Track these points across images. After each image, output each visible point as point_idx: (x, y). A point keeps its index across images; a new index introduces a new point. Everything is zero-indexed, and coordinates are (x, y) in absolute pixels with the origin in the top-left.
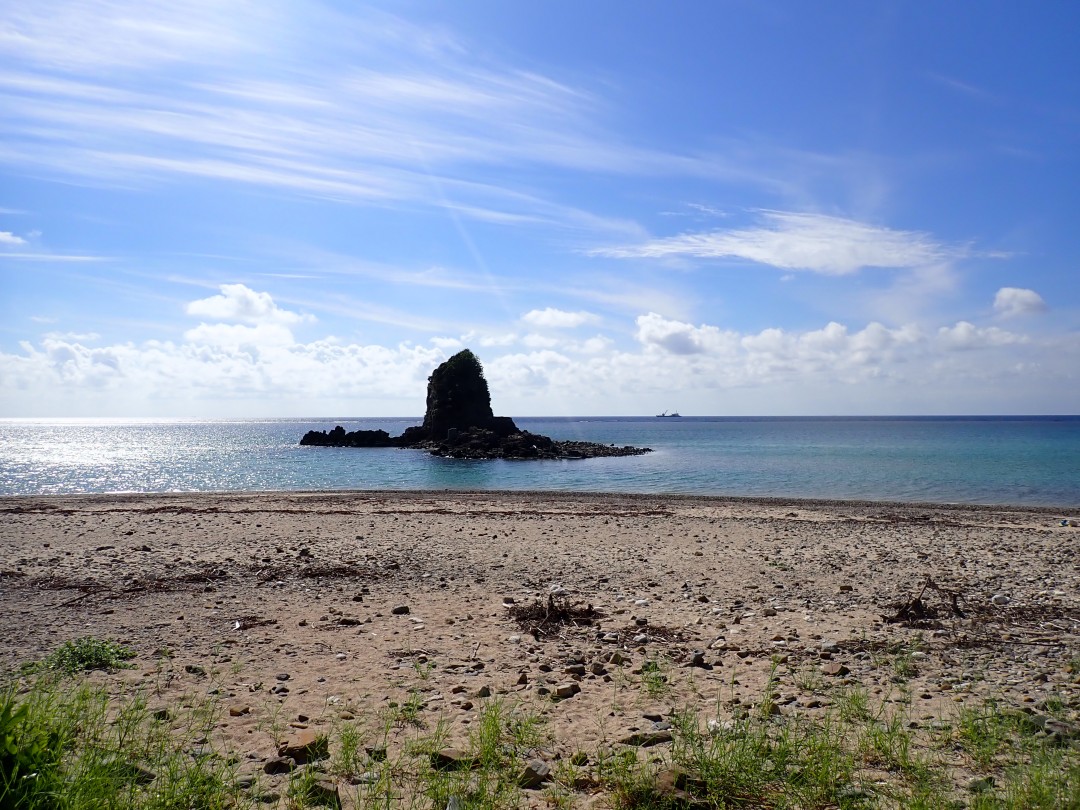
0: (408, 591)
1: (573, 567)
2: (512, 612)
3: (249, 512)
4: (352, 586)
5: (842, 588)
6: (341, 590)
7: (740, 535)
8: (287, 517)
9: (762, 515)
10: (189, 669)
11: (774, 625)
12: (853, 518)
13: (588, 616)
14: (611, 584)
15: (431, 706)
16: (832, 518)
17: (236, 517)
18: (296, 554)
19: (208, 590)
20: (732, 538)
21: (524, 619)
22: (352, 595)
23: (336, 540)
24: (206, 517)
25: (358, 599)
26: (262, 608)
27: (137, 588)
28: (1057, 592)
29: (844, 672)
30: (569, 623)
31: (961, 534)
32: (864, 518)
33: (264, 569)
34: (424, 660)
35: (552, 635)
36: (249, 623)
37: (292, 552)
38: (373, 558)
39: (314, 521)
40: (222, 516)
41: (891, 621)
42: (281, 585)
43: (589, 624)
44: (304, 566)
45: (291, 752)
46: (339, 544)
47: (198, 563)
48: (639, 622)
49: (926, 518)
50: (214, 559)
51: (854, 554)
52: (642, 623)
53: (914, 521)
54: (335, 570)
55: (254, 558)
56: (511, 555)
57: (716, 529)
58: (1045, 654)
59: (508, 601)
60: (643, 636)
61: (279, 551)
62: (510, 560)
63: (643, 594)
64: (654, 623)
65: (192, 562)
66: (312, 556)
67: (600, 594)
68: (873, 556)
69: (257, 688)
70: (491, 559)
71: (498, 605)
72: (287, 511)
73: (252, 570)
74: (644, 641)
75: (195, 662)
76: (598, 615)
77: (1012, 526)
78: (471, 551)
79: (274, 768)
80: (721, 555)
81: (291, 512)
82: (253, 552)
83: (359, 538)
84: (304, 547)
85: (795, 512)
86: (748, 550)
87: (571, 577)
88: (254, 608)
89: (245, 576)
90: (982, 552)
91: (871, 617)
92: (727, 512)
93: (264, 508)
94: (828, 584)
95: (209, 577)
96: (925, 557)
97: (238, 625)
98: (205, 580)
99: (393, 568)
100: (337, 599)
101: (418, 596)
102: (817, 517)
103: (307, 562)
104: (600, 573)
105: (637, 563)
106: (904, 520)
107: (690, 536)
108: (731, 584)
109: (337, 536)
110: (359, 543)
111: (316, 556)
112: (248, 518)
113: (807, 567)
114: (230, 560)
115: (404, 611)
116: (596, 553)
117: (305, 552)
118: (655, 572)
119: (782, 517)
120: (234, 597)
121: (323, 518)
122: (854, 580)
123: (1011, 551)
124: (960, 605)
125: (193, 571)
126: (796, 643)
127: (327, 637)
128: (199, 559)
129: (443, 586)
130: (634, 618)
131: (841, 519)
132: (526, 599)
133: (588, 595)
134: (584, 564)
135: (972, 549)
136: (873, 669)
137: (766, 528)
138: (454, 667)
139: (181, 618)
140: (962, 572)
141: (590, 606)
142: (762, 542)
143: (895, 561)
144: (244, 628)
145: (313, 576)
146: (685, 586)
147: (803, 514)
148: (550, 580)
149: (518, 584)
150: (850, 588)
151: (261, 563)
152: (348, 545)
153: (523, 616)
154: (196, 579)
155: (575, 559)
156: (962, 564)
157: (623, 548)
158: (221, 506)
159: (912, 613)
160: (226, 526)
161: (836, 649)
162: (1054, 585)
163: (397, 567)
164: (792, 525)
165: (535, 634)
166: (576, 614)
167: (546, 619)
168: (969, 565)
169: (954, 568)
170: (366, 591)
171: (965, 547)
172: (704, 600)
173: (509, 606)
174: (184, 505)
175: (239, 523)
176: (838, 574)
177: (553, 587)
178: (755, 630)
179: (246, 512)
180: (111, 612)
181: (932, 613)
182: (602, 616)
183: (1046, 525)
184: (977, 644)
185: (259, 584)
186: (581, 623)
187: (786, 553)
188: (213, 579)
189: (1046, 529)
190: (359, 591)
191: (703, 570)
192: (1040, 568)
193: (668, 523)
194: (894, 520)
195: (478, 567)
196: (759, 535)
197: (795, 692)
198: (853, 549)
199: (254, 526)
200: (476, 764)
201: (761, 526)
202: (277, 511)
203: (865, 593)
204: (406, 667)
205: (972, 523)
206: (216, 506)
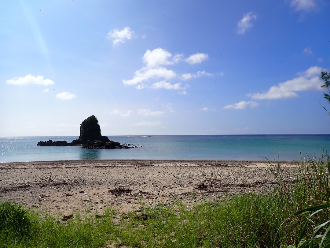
0: (82, 188)
1: (125, 180)
2: (110, 191)
3: (26, 168)
4: (67, 187)
5: (189, 182)
6: (64, 188)
7: (171, 170)
8: (39, 170)
9: (178, 165)
10: (33, 206)
11: (171, 191)
12: (202, 165)
13: (128, 191)
14: (135, 184)
15: (93, 209)
16: (196, 165)
17: (22, 170)
18: (48, 180)
19: (27, 190)
20: (168, 172)
21: (113, 192)
22: (67, 189)
23: (58, 176)
24: (11, 170)
25: (69, 190)
26: (44, 194)
27: (6, 190)
28: (236, 181)
29: (181, 198)
30: (124, 192)
31: (226, 168)
32: (204, 165)
33: (40, 184)
34: (90, 201)
35: (120, 195)
36: (43, 196)
37: (46, 180)
38: (70, 180)
39: (48, 171)
40: (17, 170)
41: (197, 188)
42: (47, 188)
43: (129, 193)
44: (51, 183)
45: (66, 217)
46: (59, 177)
47: (19, 183)
48: (140, 192)
49: (220, 164)
50: (23, 182)
51: (196, 174)
52: (141, 192)
53: (217, 165)
54: (61, 183)
55: (35, 181)
56: (109, 178)
57: (165, 169)
58: (223, 193)
59: (109, 189)
60: (141, 194)
61: (42, 179)
62: (108, 179)
63: (142, 185)
64: (144, 192)
65: (17, 183)
66: (53, 180)
67: (132, 186)
68: (200, 175)
69: (52, 208)
70: (103, 179)
71: (106, 190)
72: (38, 168)
73: (36, 184)
74: (141, 195)
75: (34, 205)
76: (131, 191)
77: (240, 166)
78: (98, 177)
79: (63, 220)
80: (164, 176)
81: (39, 168)
82: (34, 180)
83: (64, 175)
84: (49, 178)
85: (187, 164)
86: (171, 174)
87: (124, 183)
88: (41, 193)
89: (35, 186)
90: (227, 173)
91: (193, 188)
92: (169, 164)
93: (30, 167)
94: (187, 181)
95: (25, 187)
96: (212, 174)
97: (40, 197)
98: (24, 188)
99: (77, 182)
100: (63, 190)
101: (85, 189)
102: (192, 165)
103: (52, 182)
104: (132, 181)
105: (142, 178)
106: (214, 165)
107: (158, 171)
108: (164, 183)
109: (57, 174)
110: (65, 176)
111: (54, 180)
112: (26, 171)
113: (184, 178)
114: (28, 182)
115: (83, 192)
116: (132, 177)
117: (50, 179)
118: (146, 181)
119: (183, 165)
120: (35, 191)
121: (50, 169)
122: (194, 180)
123: (233, 172)
124: (213, 184)
125: (19, 185)
126: (174, 194)
127: (65, 198)
128: (19, 182)
129: (91, 186)
130: (139, 191)
131: (198, 165)
132: (113, 188)
133: (128, 187)
134: (128, 179)
135: (225, 172)
136: (188, 197)
137: (178, 169)
138: (97, 202)
139: (23, 196)
140: (219, 178)
141: (129, 189)
142: (175, 172)
143: (205, 175)
144: (42, 198)
145: (55, 185)
146: (153, 183)
147: (189, 164)
148: (119, 183)
149: (111, 185)
150: (191, 182)
151: (38, 182)
152: (62, 177)
153: (112, 192)
154: (22, 187)
155: (126, 178)
156: (220, 176)
157: (139, 175)
158: (15, 167)
159: (202, 187)
160: (21, 173)
161: (182, 194)
162: (236, 180)
163: (78, 182)
164: (185, 167)
165: (116, 195)
166: (125, 190)
167: (119, 192)
168: (221, 176)
169: (217, 177)
170: (71, 188)
171: (223, 171)
172: (156, 186)
173: (109, 190)
174: (2, 167)
175: (24, 172)
176: (190, 179)
177: (120, 185)
178: (167, 192)
179: (24, 168)
180: (3, 196)
181: (206, 187)
182: (132, 191)
183: (248, 166)
184: (211, 192)
185: (40, 188)
186: (127, 193)
187: (180, 175)
188: (27, 187)
189: (247, 166)
190: (69, 188)
191: (158, 180)
192: (236, 176)
193: (152, 168)
194: (212, 165)
195: (100, 181)
196: (175, 171)
197: (170, 202)
198: (197, 173)
199: (29, 172)
200: (104, 216)
201: (177, 168)
202: (34, 168)
203: (194, 183)
204: (86, 203)
205: (231, 165)
206: (13, 167)
